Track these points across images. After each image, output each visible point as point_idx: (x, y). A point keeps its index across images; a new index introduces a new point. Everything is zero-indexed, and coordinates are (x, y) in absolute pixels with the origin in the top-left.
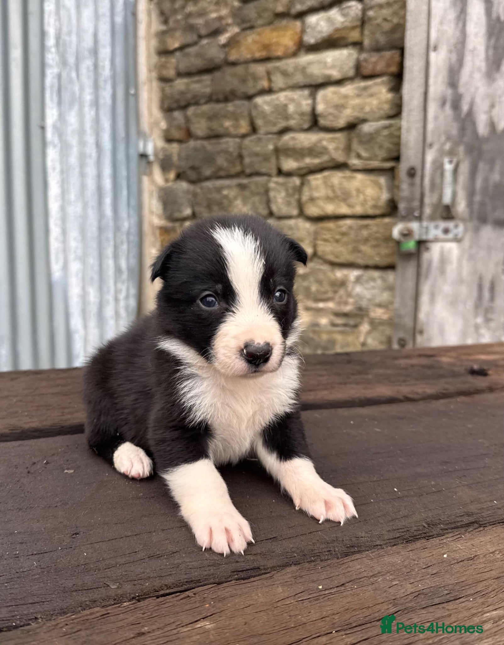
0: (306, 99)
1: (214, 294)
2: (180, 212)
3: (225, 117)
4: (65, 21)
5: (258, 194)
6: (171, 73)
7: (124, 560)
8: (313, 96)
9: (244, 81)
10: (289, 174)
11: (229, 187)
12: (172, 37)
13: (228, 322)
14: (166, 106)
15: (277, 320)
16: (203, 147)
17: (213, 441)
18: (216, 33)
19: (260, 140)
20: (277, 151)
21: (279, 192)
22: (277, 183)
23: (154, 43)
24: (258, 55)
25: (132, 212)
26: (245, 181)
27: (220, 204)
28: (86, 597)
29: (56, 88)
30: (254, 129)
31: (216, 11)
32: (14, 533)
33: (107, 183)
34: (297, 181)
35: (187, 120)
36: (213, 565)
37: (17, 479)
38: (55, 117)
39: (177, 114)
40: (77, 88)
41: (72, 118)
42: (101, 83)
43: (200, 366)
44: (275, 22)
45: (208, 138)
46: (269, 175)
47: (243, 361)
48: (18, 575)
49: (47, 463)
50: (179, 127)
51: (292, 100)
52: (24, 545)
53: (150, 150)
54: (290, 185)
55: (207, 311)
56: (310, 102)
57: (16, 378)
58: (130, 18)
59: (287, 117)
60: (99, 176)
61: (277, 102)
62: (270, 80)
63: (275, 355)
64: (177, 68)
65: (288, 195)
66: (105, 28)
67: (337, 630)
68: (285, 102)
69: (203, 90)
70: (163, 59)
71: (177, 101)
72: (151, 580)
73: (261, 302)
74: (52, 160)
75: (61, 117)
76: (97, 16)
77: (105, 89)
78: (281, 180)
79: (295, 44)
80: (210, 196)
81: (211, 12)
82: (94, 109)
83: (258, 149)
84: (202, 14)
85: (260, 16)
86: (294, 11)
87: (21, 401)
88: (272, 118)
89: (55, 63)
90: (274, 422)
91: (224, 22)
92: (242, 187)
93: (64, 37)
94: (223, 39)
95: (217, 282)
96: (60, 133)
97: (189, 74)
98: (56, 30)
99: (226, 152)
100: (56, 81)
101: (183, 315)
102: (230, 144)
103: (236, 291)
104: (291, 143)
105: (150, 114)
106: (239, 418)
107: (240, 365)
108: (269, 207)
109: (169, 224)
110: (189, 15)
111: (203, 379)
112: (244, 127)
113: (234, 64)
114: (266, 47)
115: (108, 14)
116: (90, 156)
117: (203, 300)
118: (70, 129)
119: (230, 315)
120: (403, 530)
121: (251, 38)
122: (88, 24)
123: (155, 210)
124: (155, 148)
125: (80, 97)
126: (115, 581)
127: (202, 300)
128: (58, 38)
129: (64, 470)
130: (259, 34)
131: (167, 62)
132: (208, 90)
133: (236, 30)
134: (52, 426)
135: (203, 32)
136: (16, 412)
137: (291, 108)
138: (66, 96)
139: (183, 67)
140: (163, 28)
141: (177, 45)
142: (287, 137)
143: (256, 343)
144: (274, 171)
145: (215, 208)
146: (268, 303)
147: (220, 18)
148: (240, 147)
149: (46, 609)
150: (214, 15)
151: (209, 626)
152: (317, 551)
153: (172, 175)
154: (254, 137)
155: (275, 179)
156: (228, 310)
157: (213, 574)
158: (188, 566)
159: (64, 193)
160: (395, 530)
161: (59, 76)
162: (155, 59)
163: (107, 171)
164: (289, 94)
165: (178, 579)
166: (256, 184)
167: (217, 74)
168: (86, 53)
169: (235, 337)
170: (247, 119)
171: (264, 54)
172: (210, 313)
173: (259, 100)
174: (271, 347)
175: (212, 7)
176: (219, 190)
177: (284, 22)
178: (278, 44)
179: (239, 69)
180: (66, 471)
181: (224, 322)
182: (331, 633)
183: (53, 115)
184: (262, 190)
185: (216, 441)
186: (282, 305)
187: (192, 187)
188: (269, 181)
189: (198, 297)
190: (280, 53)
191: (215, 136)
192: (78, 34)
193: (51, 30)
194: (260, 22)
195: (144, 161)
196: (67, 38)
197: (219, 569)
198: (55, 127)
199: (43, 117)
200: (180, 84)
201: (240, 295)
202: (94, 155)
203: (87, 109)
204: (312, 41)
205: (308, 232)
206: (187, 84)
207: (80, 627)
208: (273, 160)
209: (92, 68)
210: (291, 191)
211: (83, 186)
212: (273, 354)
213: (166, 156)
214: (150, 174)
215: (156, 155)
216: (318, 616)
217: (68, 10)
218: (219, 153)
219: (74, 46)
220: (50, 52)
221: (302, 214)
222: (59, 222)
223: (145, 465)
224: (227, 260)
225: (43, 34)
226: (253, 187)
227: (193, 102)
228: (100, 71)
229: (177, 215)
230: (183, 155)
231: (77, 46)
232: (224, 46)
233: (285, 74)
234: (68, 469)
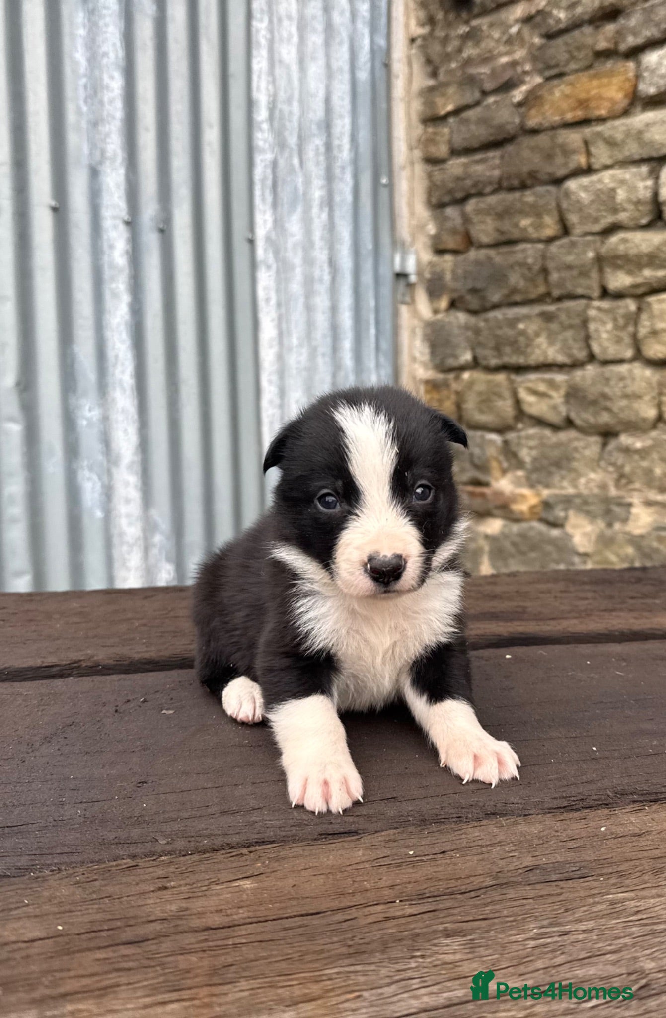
0: (643, 179)
1: (333, 493)
2: (456, 357)
3: (523, 213)
4: (282, 83)
5: (571, 326)
6: (442, 150)
7: (189, 814)
8: (654, 175)
9: (549, 157)
10: (619, 296)
11: (527, 317)
12: (443, 95)
13: (351, 528)
14: (434, 200)
15: (415, 524)
16: (489, 259)
17: (340, 677)
18: (508, 86)
19: (573, 244)
20: (601, 261)
21: (604, 323)
22: (599, 309)
23: (417, 106)
24: (569, 117)
25: (382, 359)
26: (551, 308)
27: (513, 344)
28: (125, 851)
29: (269, 182)
30: (566, 230)
31: (507, 53)
32: (68, 778)
33: (346, 319)
34: (631, 305)
35: (466, 220)
36: (298, 826)
37: (98, 719)
38: (270, 224)
39: (450, 211)
40: (300, 180)
41: (294, 226)
42: (337, 171)
43: (326, 583)
44: (596, 64)
45: (496, 245)
46: (589, 298)
47: (368, 578)
48: (55, 823)
49: (145, 701)
50: (454, 231)
51: (622, 182)
52: (76, 792)
53: (411, 266)
54: (621, 311)
55: (326, 514)
56: (649, 183)
57: (152, 596)
58: (380, 72)
59: (615, 210)
60: (334, 309)
61: (599, 186)
62: (588, 154)
63: (410, 570)
64: (450, 142)
65: (616, 327)
66: (341, 89)
67: (401, 899)
68: (612, 185)
69: (488, 174)
70: (430, 130)
71: (450, 192)
72: (212, 837)
73: (392, 502)
74: (265, 289)
75: (278, 224)
76: (330, 73)
77: (341, 180)
78: (605, 304)
79: (626, 96)
80: (499, 332)
81: (501, 55)
82: (326, 210)
83: (570, 259)
84: (486, 59)
85: (573, 57)
86: (623, 47)
87: (144, 625)
88: (592, 211)
89: (267, 146)
90: (422, 656)
91: (519, 69)
92: (547, 317)
93: (281, 106)
94: (518, 95)
95: (337, 478)
96: (276, 248)
97: (467, 151)
98: (269, 96)
99: (523, 265)
100: (269, 171)
101: (301, 517)
102: (529, 253)
103: (360, 487)
104: (622, 248)
105: (412, 213)
106: (372, 649)
107: (365, 583)
108: (588, 347)
109: (440, 376)
110: (468, 62)
111: (327, 598)
112: (550, 227)
113: (535, 132)
114: (582, 104)
115: (346, 67)
116: (321, 280)
117: (322, 498)
118: (290, 242)
119: (354, 519)
120: (575, 799)
121: (559, 91)
122: (316, 85)
123: (417, 355)
124: (418, 263)
125: (305, 194)
126: (166, 836)
127: (320, 499)
128: (272, 108)
129: (162, 710)
130: (571, 84)
131: (435, 134)
132: (496, 173)
133: (538, 80)
134: (170, 657)
135: (488, 86)
136: (133, 639)
137: (621, 195)
138: (285, 194)
139: (459, 141)
140: (431, 82)
141: (450, 108)
142: (614, 239)
143: (381, 556)
144: (596, 293)
145: (507, 350)
146: (402, 503)
147: (514, 64)
148: (544, 257)
149: (73, 860)
150: (504, 60)
151: (248, 886)
152: (443, 817)
153: (444, 303)
154: (565, 241)
155: (596, 303)
156: (350, 513)
157: (292, 836)
158: (266, 824)
159: (282, 335)
160: (563, 798)
161: (275, 164)
162: (419, 129)
163: (346, 300)
164: (617, 172)
165: (246, 838)
166: (568, 311)
167: (510, 148)
168: (314, 127)
169: (357, 548)
170: (555, 213)
171: (579, 114)
172: (330, 517)
173: (572, 185)
174: (405, 560)
175: (502, 48)
176: (512, 323)
177: (609, 64)
178: (600, 98)
179: (542, 140)
180: (164, 712)
181: (346, 528)
182: (395, 902)
183: (265, 221)
184: (577, 321)
185: (342, 676)
186: (424, 504)
187: (473, 320)
188: (587, 307)
189: (315, 495)
190: (603, 112)
191: (507, 242)
192: (301, 101)
193: (262, 98)
194: (573, 66)
195: (402, 283)
196: (285, 108)
197: (302, 830)
198: (268, 239)
199: (251, 225)
200: (456, 166)
201: (365, 493)
202: (327, 278)
203: (315, 210)
204: (652, 91)
205: (649, 383)
206: (465, 165)
207: (96, 877)
208: (595, 275)
209: (322, 149)
210: (621, 321)
211: (310, 325)
212: (408, 569)
213: (433, 273)
214: (412, 302)
215: (419, 273)
216: (389, 883)
217: (288, 67)
218: (511, 267)
219: (295, 119)
220: (261, 130)
221: (638, 356)
222: (275, 378)
223: (258, 705)
224: (347, 448)
225: (250, 104)
226: (563, 317)
227: (473, 191)
228: (335, 152)
229: (451, 362)
230: (460, 271)
231: (300, 118)
232: (520, 105)
233: (611, 143)
234: (167, 709)
